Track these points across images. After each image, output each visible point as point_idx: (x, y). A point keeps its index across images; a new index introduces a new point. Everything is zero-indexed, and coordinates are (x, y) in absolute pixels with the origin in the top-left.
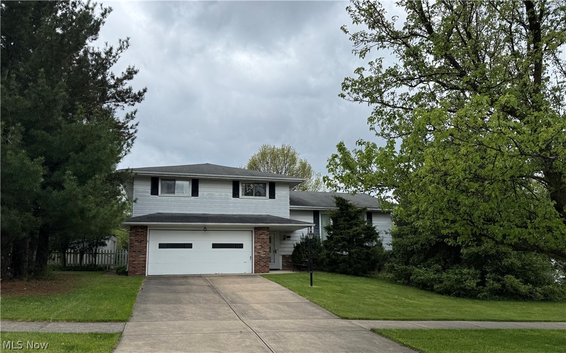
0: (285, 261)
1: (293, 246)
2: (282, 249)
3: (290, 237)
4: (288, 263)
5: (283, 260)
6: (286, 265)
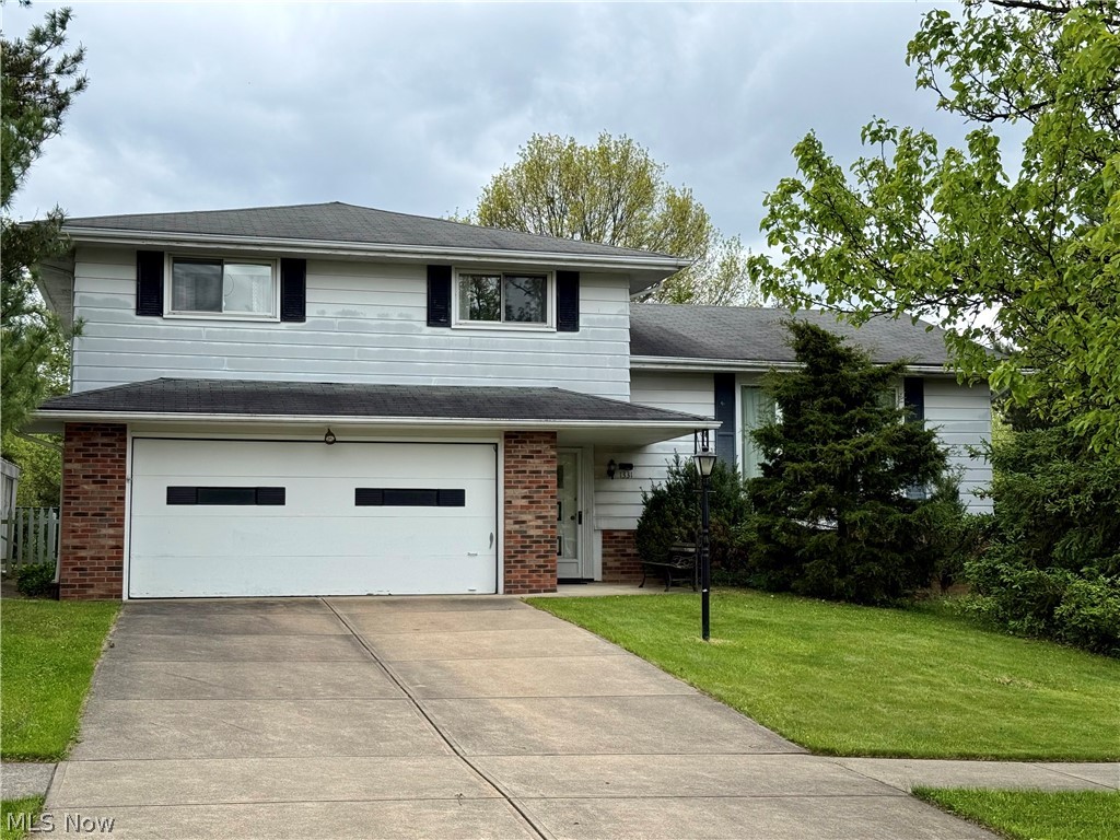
0: (612, 550)
1: (640, 499)
2: (603, 511)
3: (630, 467)
4: (622, 558)
5: (603, 547)
6: (617, 564)
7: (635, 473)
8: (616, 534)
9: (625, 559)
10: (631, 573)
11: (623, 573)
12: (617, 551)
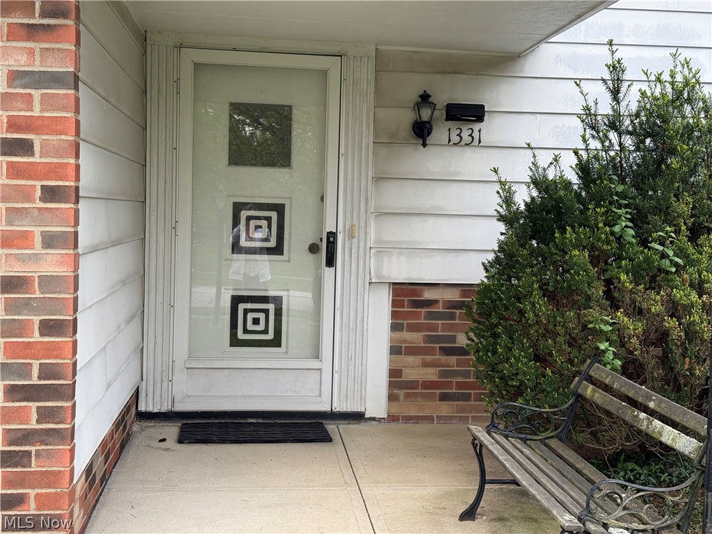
2: (396, 231)
4: (444, 359)
5: (395, 327)
6: (431, 374)
7: (490, 129)
8: (428, 295)
9: (453, 359)
10: (467, 397)
11: (444, 397)
12: (430, 339)
